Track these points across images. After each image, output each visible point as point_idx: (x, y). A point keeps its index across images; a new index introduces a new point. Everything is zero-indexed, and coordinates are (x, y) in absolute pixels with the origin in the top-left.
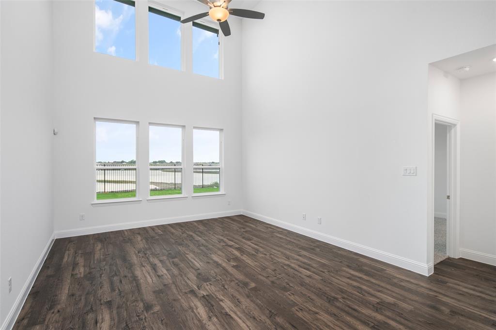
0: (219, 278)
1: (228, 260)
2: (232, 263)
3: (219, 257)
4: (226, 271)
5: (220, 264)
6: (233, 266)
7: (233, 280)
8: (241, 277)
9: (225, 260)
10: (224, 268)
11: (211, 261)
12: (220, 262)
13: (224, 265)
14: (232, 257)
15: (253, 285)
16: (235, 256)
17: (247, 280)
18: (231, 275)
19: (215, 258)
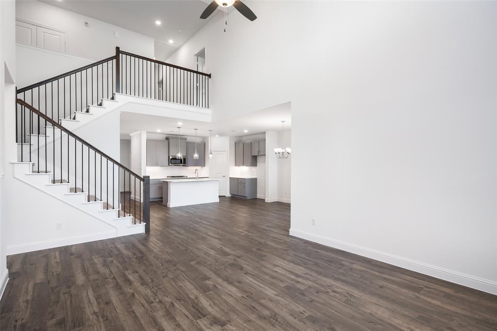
0: (222, 267)
1: (216, 287)
2: (211, 283)
3: (230, 293)
4: (216, 274)
5: (225, 281)
6: (209, 279)
7: (208, 265)
8: (202, 269)
9: (220, 288)
10: (219, 276)
11: (237, 284)
12: (225, 284)
13: (220, 280)
14: (211, 292)
15: (192, 263)
16: (207, 296)
17: (196, 266)
18: (211, 270)
19: (233, 290)
